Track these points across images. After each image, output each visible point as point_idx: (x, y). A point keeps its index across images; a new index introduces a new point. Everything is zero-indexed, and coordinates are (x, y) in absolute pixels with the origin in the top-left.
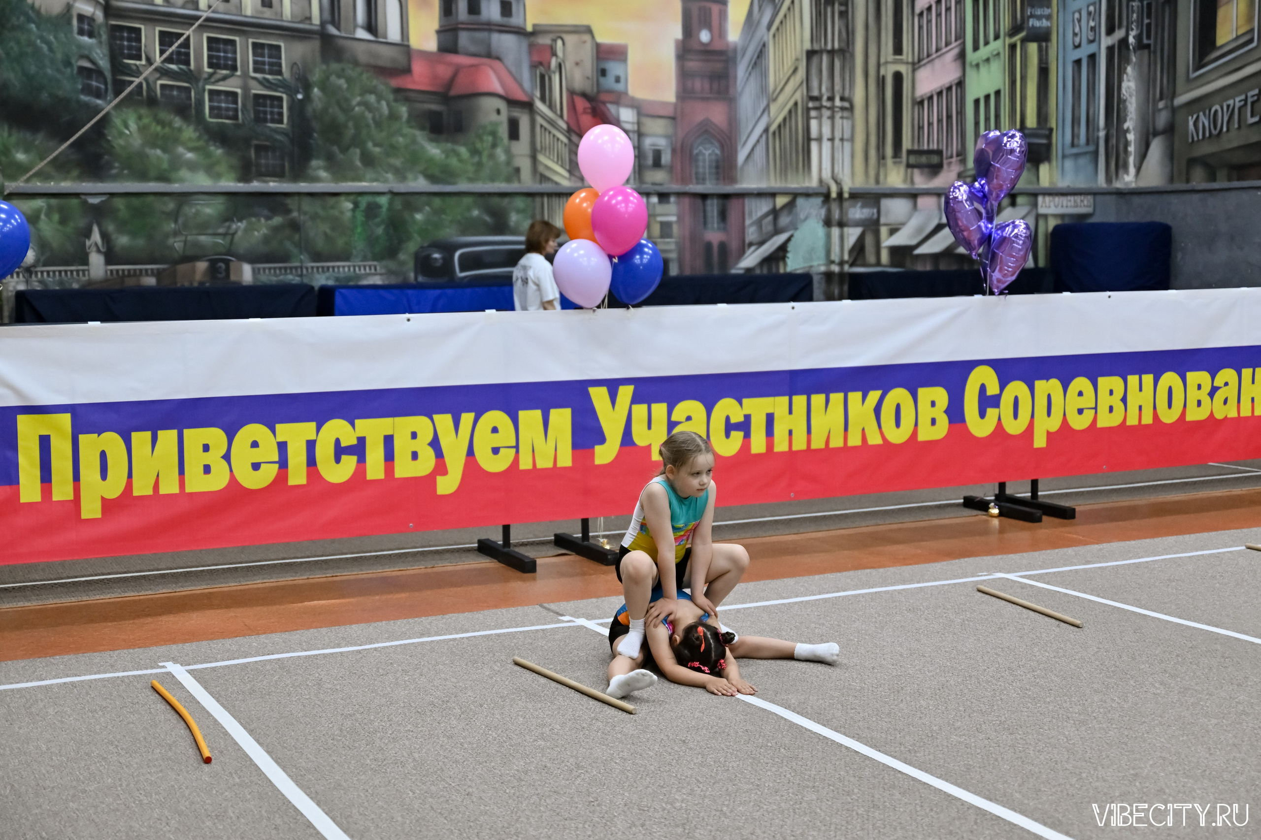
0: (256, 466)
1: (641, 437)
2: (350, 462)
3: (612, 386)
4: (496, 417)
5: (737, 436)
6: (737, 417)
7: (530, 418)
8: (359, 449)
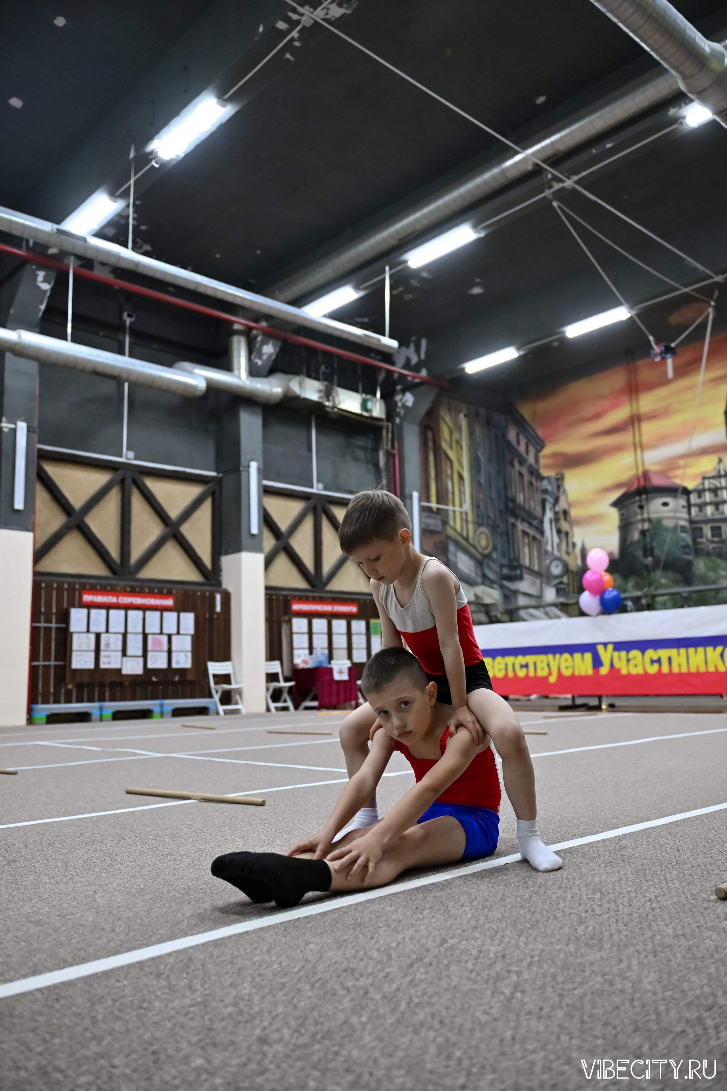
0: (500, 670)
1: (617, 665)
2: (524, 670)
3: (605, 645)
4: (566, 656)
5: (656, 666)
6: (655, 657)
7: (577, 656)
8: (526, 666)
